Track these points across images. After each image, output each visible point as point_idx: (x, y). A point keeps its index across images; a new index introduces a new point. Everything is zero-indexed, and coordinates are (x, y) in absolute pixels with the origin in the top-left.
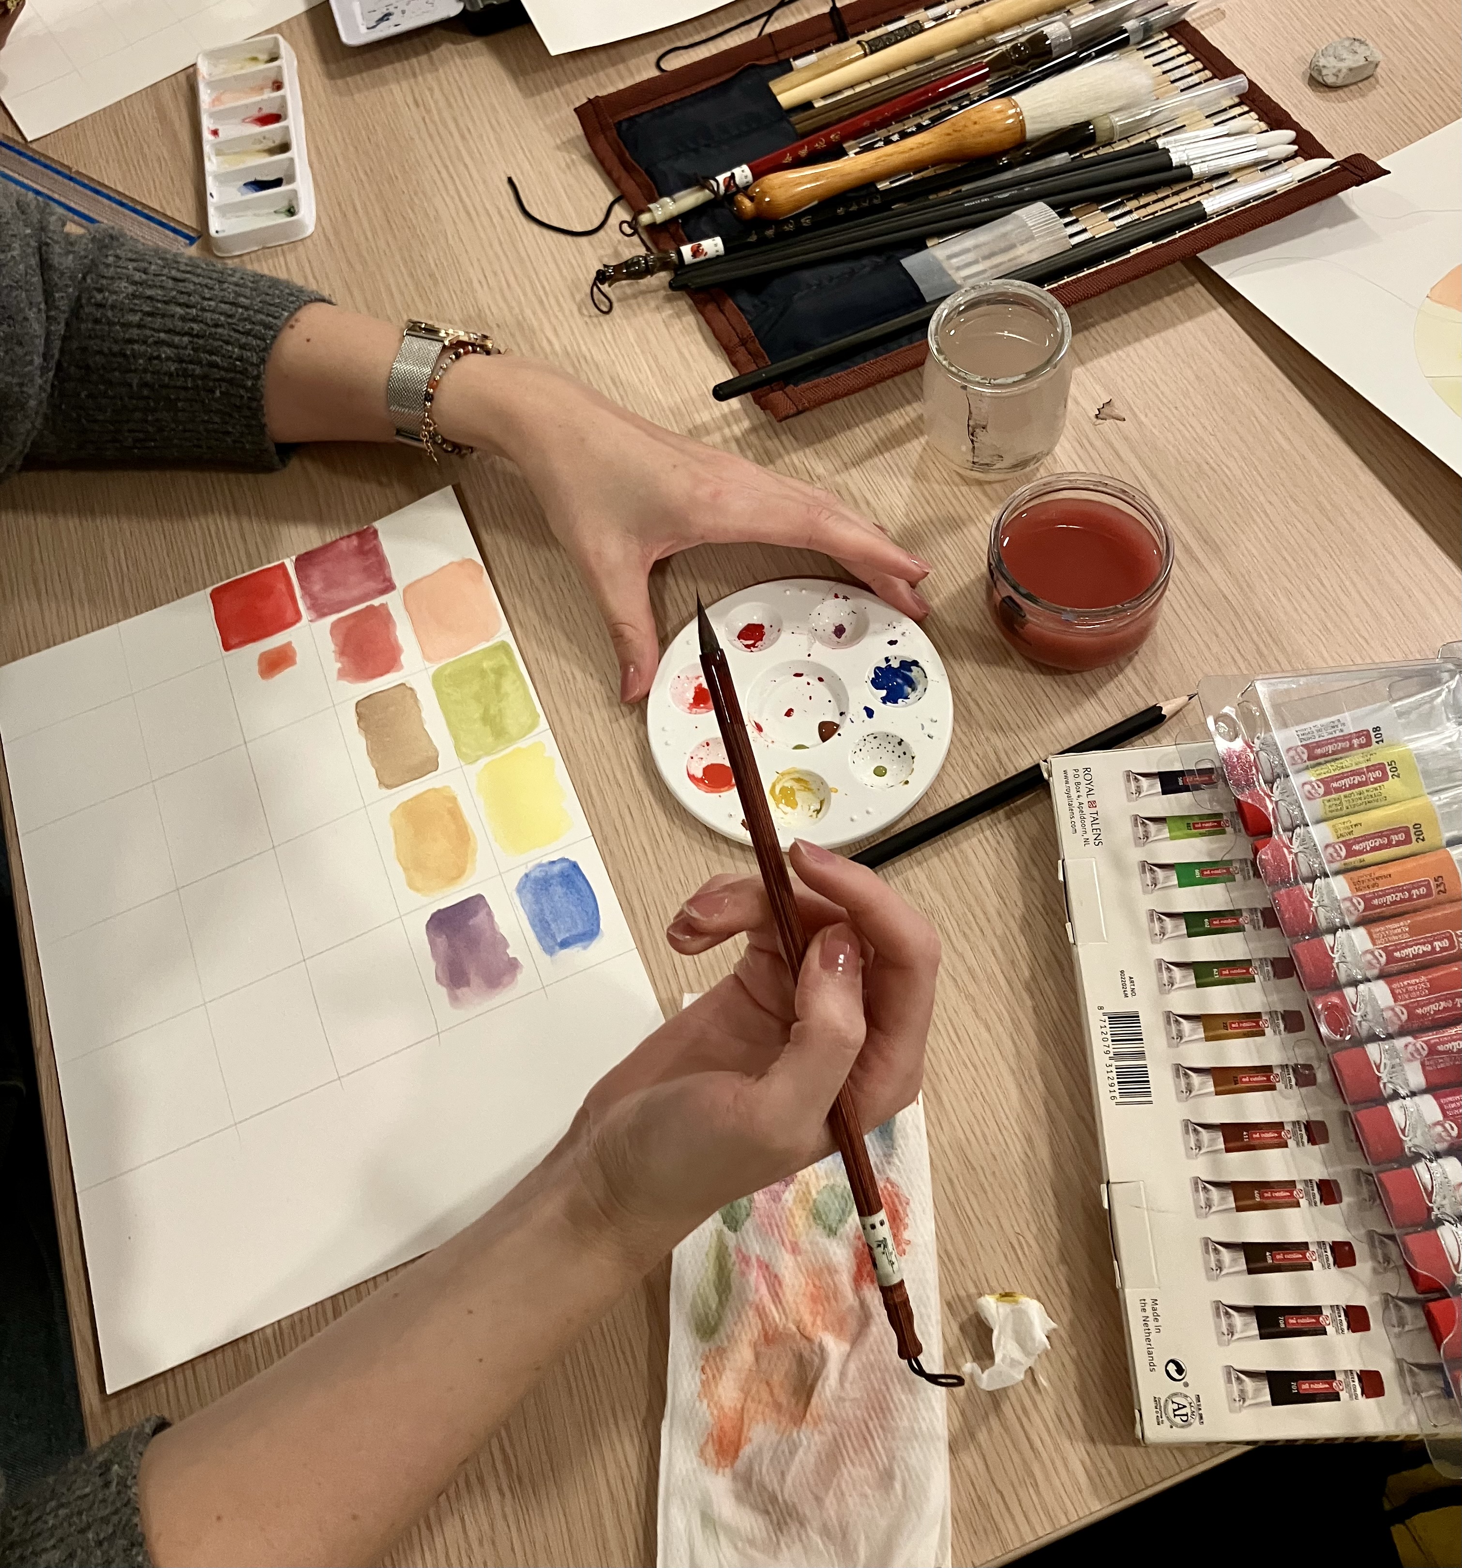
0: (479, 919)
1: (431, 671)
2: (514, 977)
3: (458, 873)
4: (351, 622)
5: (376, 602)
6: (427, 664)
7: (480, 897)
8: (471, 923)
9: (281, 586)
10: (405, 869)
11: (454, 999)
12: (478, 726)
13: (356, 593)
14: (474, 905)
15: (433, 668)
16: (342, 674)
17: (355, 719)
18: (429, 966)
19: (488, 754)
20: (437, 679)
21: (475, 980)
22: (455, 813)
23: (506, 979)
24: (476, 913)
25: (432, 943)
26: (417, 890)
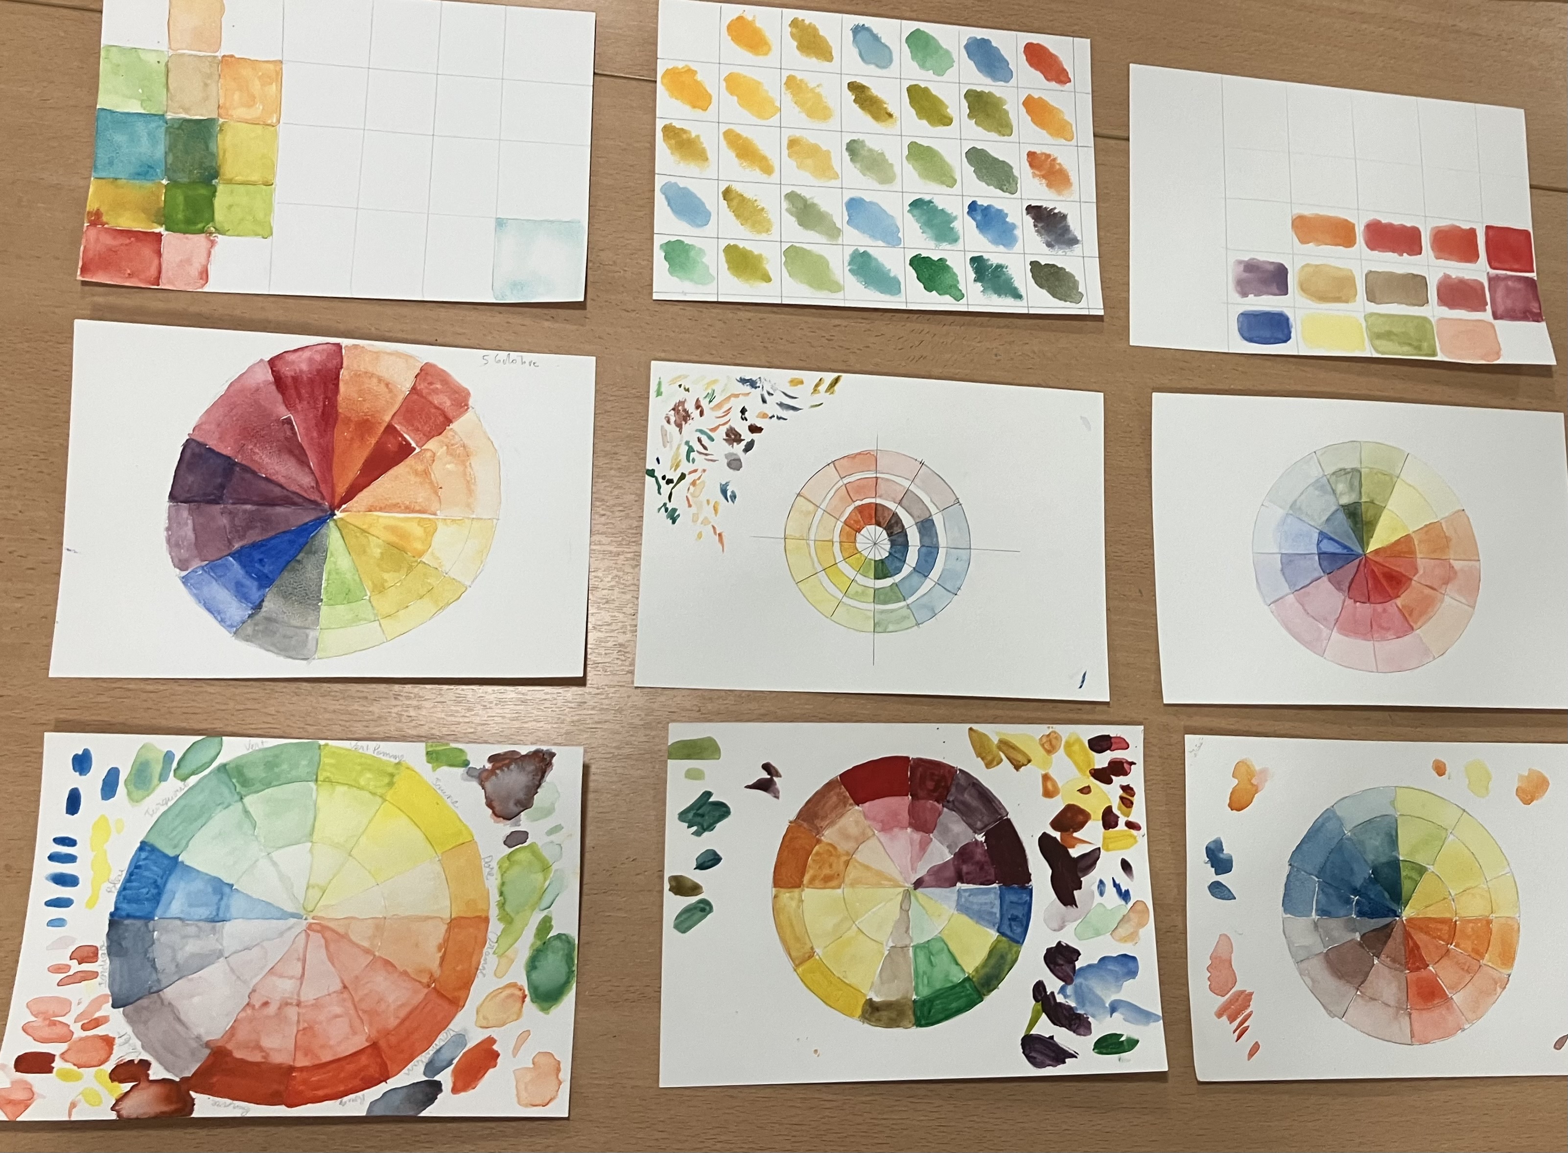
0: (1274, 288)
1: (1431, 319)
2: (1239, 292)
3: (1304, 288)
4: (1480, 292)
5: (1489, 307)
6: (1436, 318)
7: (1286, 293)
8: (1275, 285)
9: (1516, 267)
10: (1317, 266)
11: (1240, 262)
12: (1387, 328)
13: (1499, 300)
14: (1283, 290)
15: (1433, 321)
16: (1447, 277)
17: (1415, 273)
18: (1262, 257)
19: (1367, 327)
20: (1425, 319)
21: (1246, 275)
22: (1338, 300)
23: (1239, 289)
24: (1278, 288)
25: (1273, 263)
26: (1303, 267)
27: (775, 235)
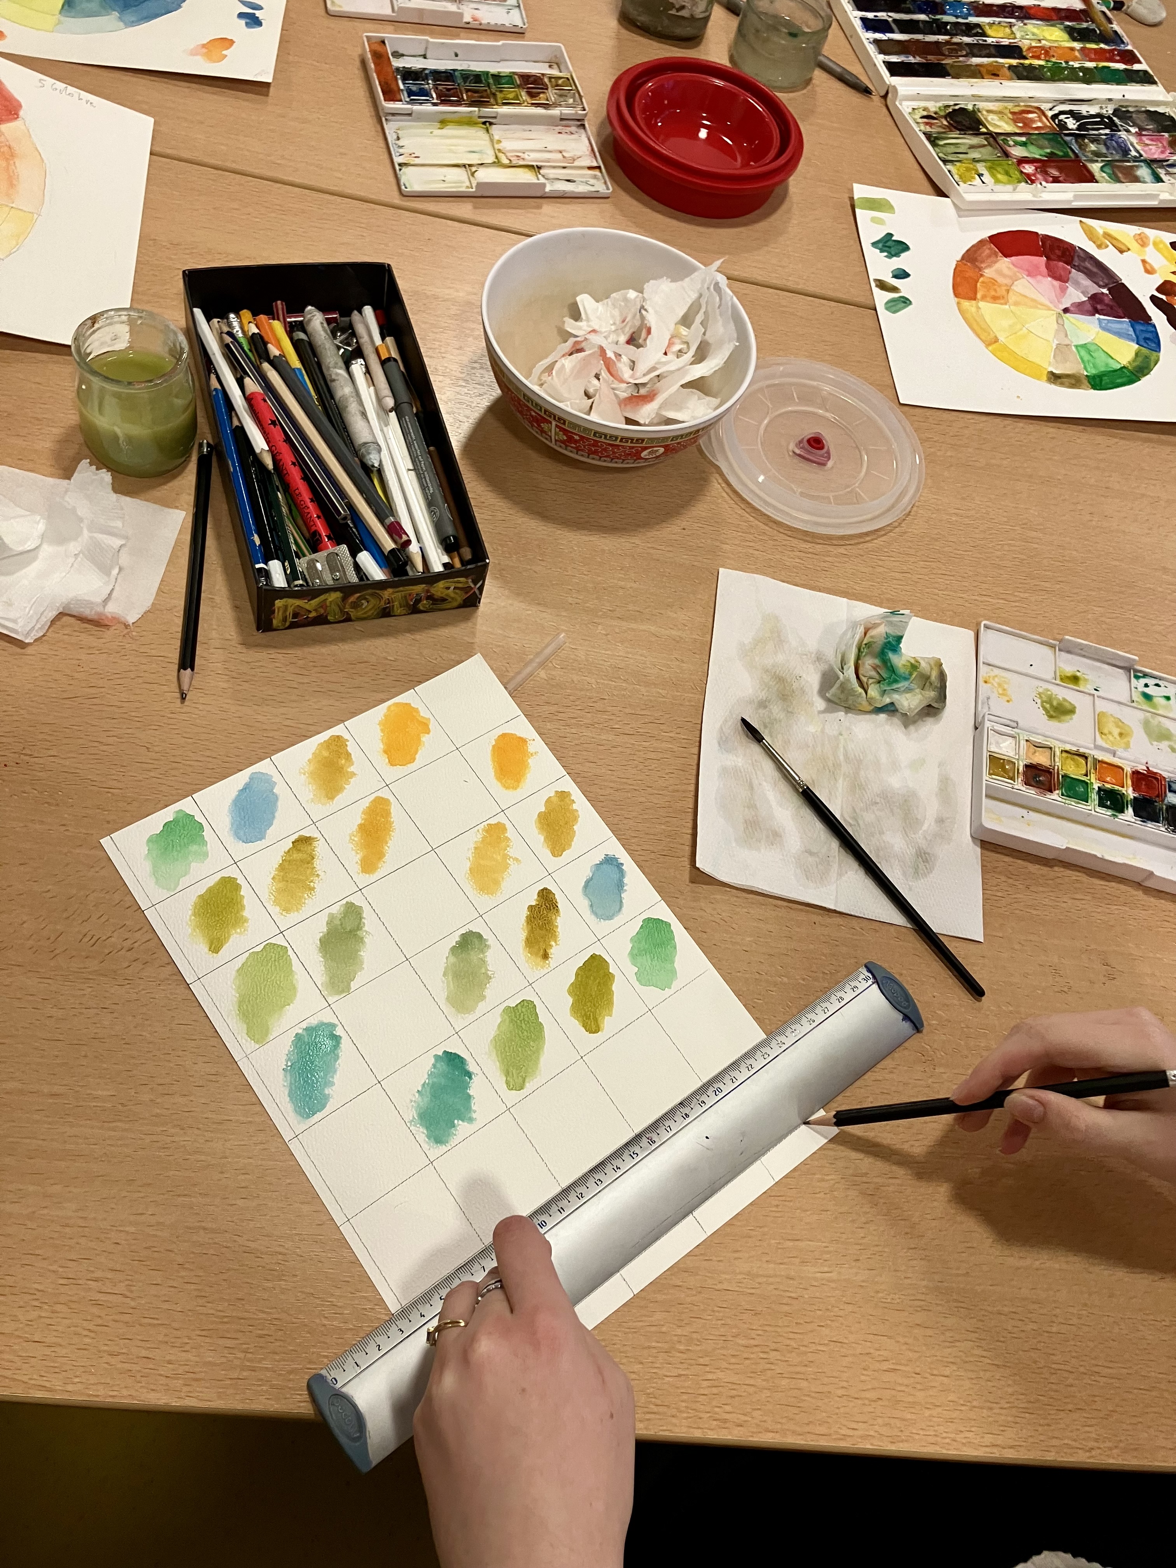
27: (285, 921)
